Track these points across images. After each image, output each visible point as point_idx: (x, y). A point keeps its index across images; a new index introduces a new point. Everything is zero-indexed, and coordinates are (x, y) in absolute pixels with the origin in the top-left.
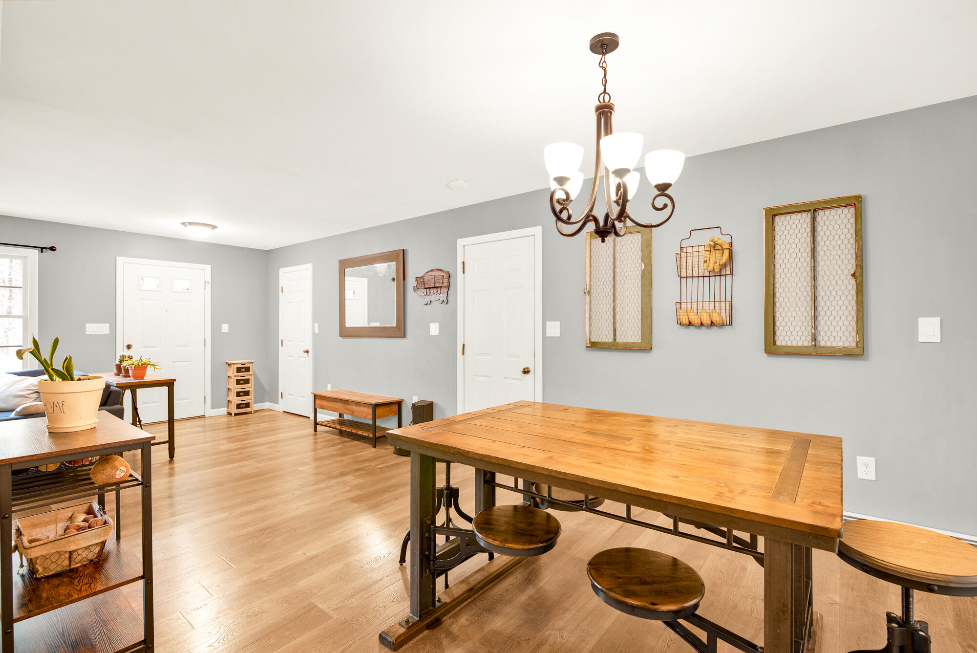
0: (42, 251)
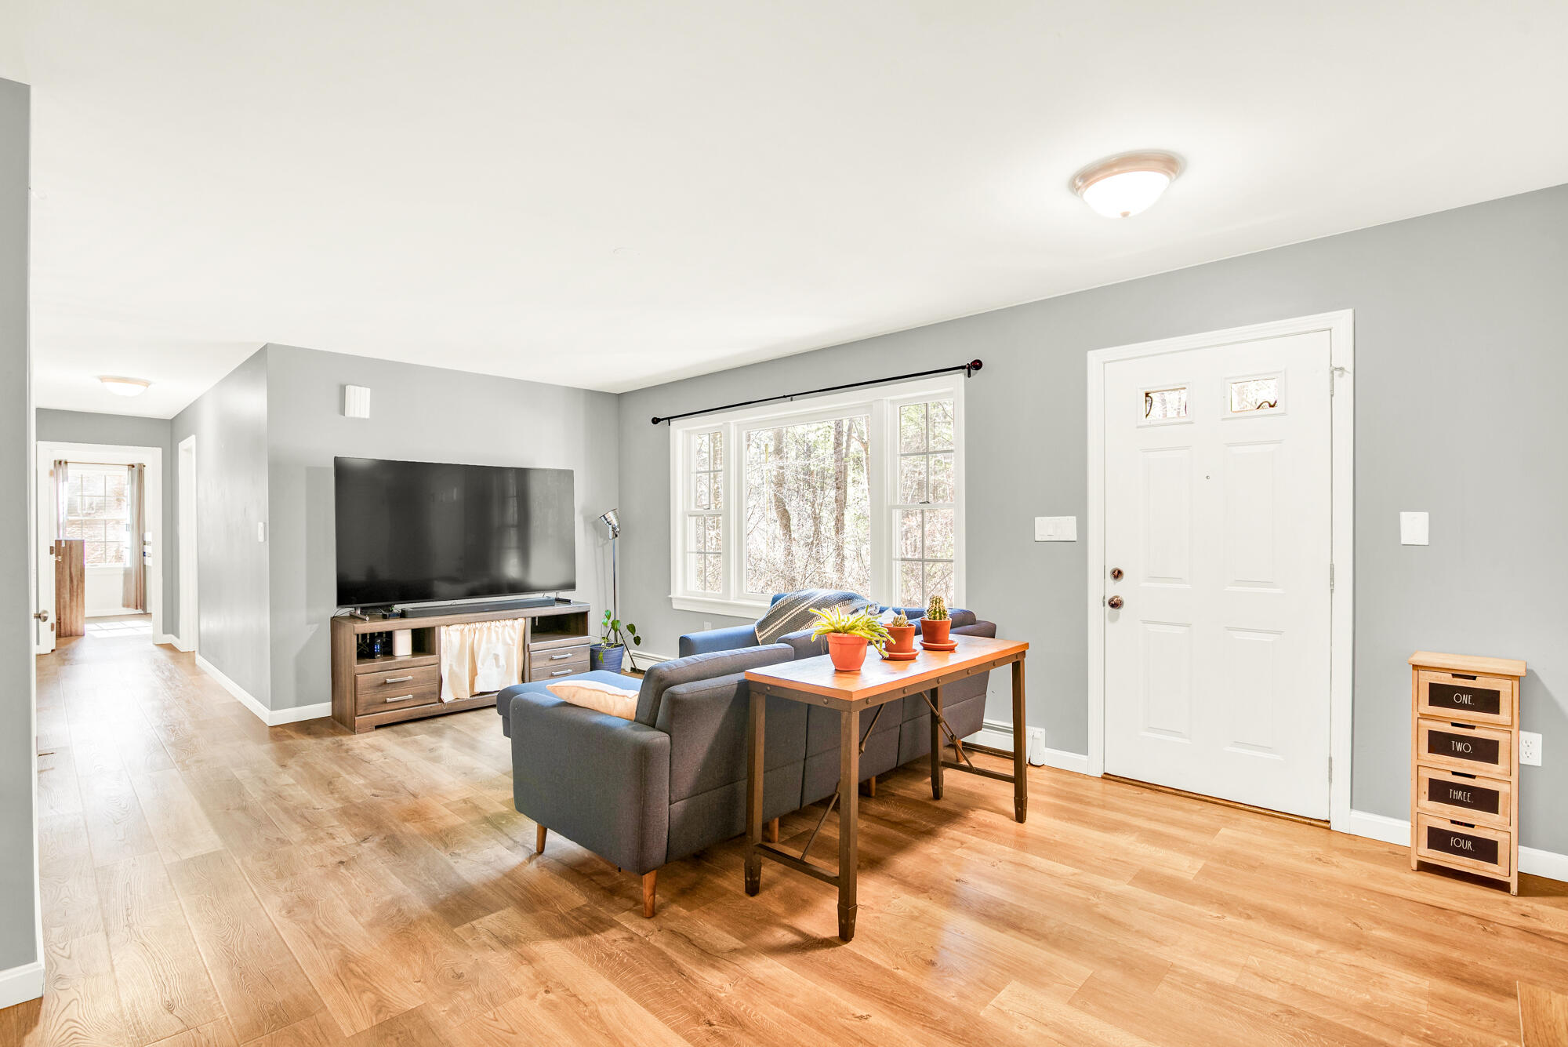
0: (969, 375)
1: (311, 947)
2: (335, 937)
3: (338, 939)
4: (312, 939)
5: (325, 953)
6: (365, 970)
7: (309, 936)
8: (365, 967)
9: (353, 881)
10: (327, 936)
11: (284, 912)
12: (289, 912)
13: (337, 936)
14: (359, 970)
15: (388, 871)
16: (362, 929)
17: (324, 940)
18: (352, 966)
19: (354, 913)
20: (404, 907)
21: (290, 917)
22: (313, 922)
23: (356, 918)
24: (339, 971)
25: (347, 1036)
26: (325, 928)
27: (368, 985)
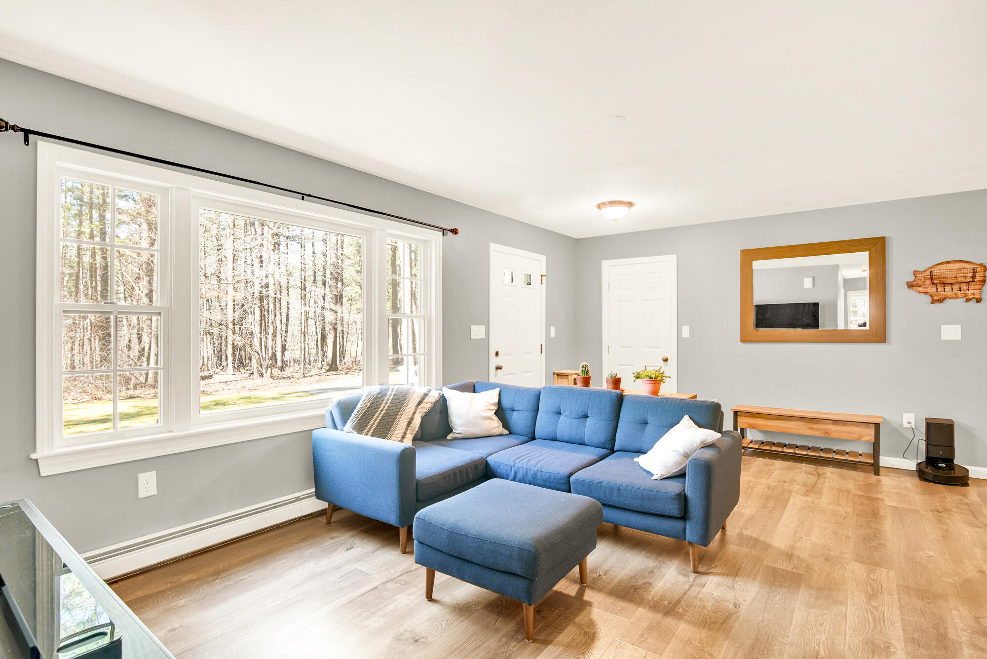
1: (887, 615)
2: (868, 611)
3: (868, 609)
4: (883, 619)
5: (880, 606)
6: (865, 586)
7: (884, 622)
8: (864, 588)
9: (824, 638)
10: (872, 613)
11: (893, 650)
12: (888, 647)
13: (866, 611)
14: (868, 588)
15: (793, 627)
16: (849, 604)
17: (876, 614)
18: (870, 591)
19: (845, 617)
20: (812, 600)
21: (890, 643)
22: (875, 628)
23: (846, 613)
24: (879, 594)
25: (894, 571)
26: (871, 619)
27: (870, 581)
